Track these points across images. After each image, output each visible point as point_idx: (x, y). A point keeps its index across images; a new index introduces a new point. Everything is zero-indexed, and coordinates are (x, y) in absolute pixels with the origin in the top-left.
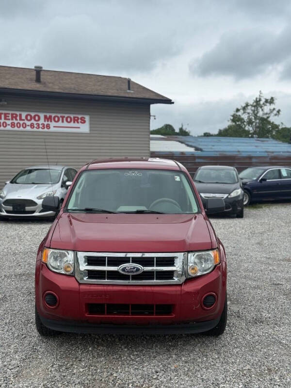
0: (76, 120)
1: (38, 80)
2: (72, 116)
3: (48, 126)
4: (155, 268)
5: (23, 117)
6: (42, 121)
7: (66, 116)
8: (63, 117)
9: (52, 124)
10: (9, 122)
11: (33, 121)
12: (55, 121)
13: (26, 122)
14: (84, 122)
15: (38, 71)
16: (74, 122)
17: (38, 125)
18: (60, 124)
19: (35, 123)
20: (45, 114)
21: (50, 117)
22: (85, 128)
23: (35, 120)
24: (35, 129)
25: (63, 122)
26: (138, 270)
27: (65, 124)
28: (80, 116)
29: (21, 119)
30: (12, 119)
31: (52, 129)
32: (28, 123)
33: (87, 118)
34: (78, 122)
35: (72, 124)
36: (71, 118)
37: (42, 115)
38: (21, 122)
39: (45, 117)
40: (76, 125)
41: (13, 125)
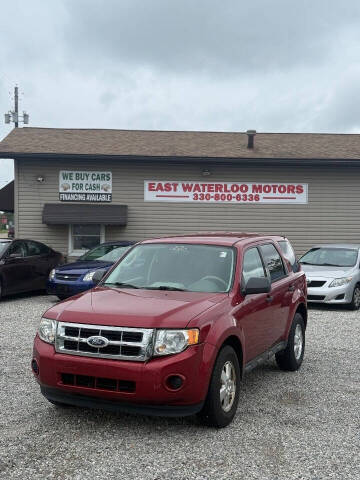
0: (290, 189)
1: (251, 146)
2: (286, 185)
3: (257, 198)
4: (122, 343)
5: (229, 188)
6: (250, 192)
7: (279, 185)
8: (275, 187)
9: (262, 195)
10: (212, 194)
11: (239, 192)
12: (265, 191)
13: (231, 193)
14: (302, 191)
15: (251, 135)
16: (289, 192)
17: (245, 196)
18: (271, 194)
19: (242, 194)
20: (254, 184)
21: (260, 187)
22: (302, 199)
23: (242, 191)
24: (242, 201)
25: (275, 192)
26: (103, 343)
27: (278, 194)
28: (296, 185)
29: (226, 191)
30: (216, 191)
31: (262, 201)
32: (234, 195)
33: (305, 187)
34: (293, 192)
35: (286, 195)
36: (284, 187)
37: (250, 186)
38: (226, 194)
39: (254, 187)
40: (291, 195)
41: (217, 197)
